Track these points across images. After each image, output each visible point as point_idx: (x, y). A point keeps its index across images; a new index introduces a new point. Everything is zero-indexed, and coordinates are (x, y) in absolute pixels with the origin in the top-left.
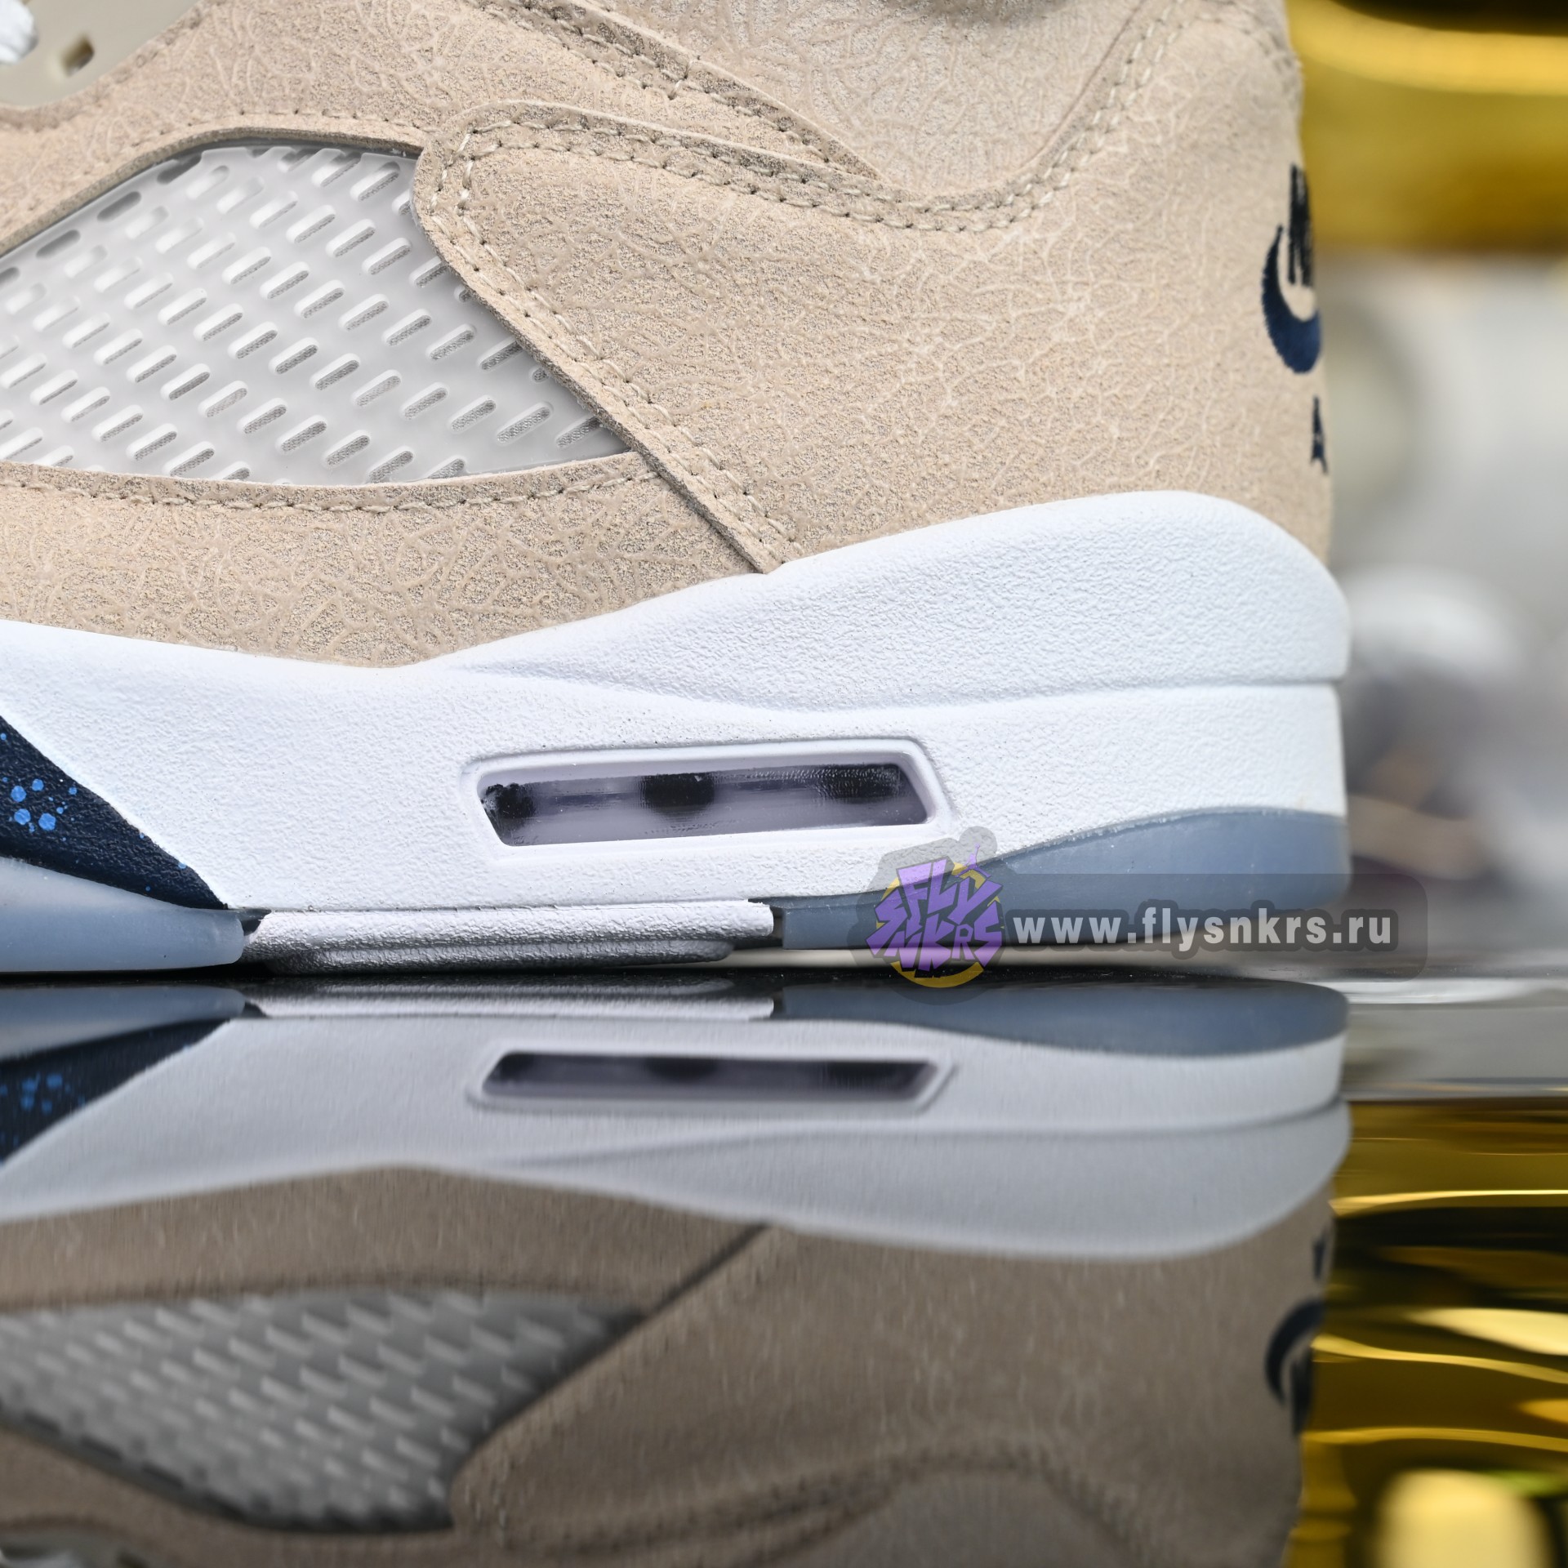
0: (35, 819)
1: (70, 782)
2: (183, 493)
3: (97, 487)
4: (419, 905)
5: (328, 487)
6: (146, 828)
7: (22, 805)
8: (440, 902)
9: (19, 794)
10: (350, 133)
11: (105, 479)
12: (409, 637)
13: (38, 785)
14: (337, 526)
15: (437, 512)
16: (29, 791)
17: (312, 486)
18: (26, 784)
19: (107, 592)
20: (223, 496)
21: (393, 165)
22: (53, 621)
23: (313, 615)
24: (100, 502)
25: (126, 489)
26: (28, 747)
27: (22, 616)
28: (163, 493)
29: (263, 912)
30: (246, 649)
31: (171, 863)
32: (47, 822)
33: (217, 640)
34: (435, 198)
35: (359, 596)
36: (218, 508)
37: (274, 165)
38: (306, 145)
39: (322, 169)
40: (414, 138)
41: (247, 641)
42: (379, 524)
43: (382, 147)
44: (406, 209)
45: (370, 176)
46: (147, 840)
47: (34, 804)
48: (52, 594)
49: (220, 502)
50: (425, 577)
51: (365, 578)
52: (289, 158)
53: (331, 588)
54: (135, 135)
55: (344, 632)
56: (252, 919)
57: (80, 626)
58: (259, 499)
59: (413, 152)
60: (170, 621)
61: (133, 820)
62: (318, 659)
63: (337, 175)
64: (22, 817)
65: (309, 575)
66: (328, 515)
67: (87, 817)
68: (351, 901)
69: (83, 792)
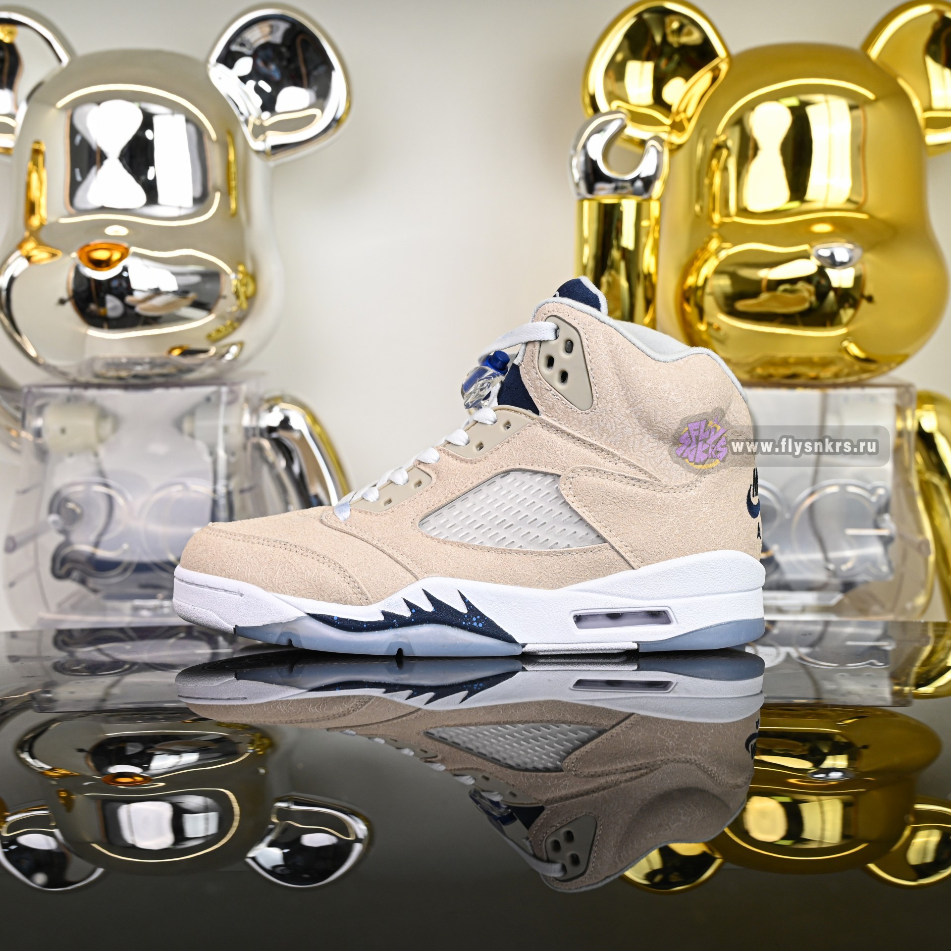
0: (478, 625)
1: (485, 616)
2: (508, 551)
3: (489, 550)
4: (560, 643)
5: (540, 550)
6: (501, 626)
7: (475, 621)
8: (564, 642)
9: (474, 619)
10: (545, 471)
11: (491, 548)
12: (557, 583)
13: (478, 617)
14: (542, 559)
15: (564, 556)
16: (476, 618)
17: (537, 550)
18: (476, 617)
19: (493, 574)
20: (517, 552)
21: (554, 478)
22: (481, 581)
23: (536, 579)
24: (490, 553)
25: (496, 550)
26: (477, 609)
27: (474, 579)
28: (503, 551)
29: (526, 644)
30: (522, 586)
31: (507, 634)
32: (480, 625)
33: (516, 584)
34: (564, 487)
35: (547, 574)
36: (516, 555)
37: (527, 476)
38: (536, 472)
39: (538, 478)
40: (559, 473)
41: (522, 584)
42: (551, 558)
43: (552, 474)
44: (557, 488)
45: (549, 479)
46: (502, 629)
47: (478, 621)
48: (481, 574)
49: (516, 553)
50: (561, 570)
51: (548, 570)
52: (530, 475)
53: (541, 573)
54: (495, 468)
55: (543, 582)
56: (524, 646)
57: (487, 582)
58: (525, 553)
59: (559, 476)
60: (506, 580)
61: (498, 624)
62: (538, 588)
63: (542, 479)
64: (475, 624)
65: (536, 570)
66: (540, 556)
67: (489, 624)
68: (545, 642)
69: (488, 619)
